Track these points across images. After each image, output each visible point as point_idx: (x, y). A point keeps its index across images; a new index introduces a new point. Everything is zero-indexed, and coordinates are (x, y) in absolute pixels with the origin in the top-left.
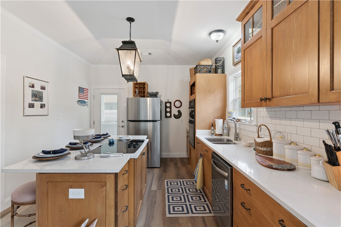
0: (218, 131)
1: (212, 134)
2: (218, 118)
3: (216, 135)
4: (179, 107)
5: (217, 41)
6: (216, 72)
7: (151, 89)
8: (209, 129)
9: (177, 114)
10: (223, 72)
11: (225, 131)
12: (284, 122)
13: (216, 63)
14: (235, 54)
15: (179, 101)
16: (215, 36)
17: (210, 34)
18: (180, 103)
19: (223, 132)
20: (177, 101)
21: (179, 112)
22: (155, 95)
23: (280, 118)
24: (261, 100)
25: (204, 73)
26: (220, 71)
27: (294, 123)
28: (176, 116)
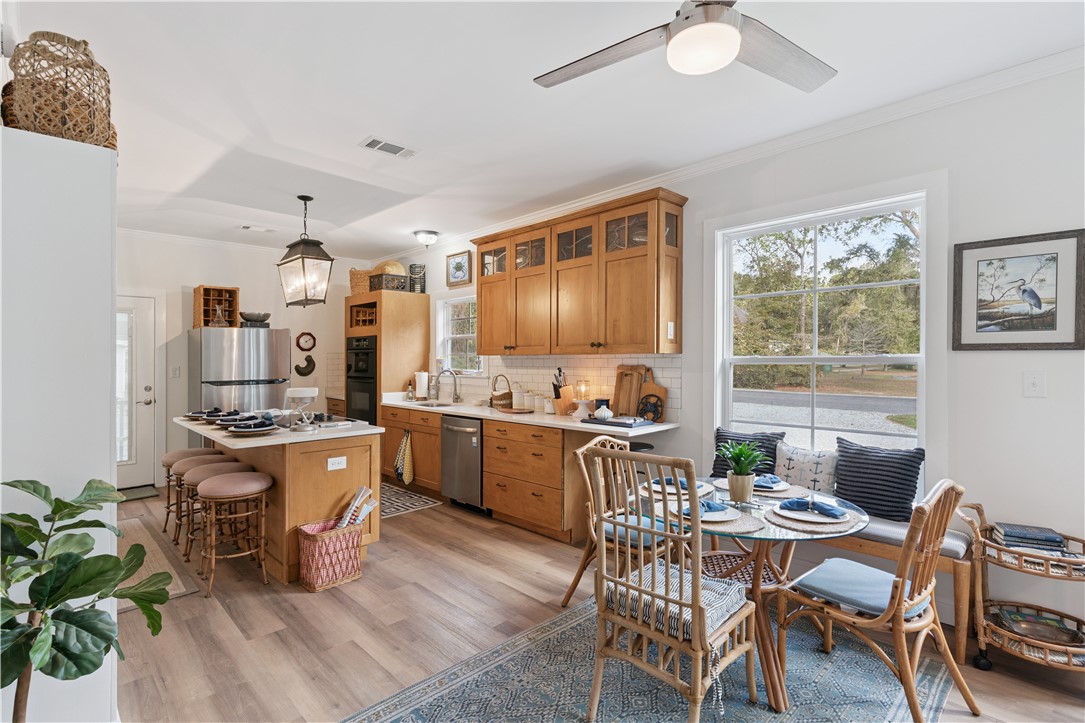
0: (421, 391)
1: (411, 398)
2: (420, 371)
3: (418, 399)
4: (309, 350)
5: (427, 246)
6: (412, 289)
7: (245, 306)
8: (404, 389)
9: (303, 364)
10: (423, 291)
11: (433, 392)
12: (520, 371)
13: (412, 272)
14: (452, 270)
15: (309, 334)
16: (423, 239)
17: (416, 233)
18: (312, 340)
19: (429, 393)
20: (303, 334)
21: (309, 360)
22: (257, 321)
23: (517, 367)
24: (506, 348)
25: (393, 288)
26: (418, 287)
27: (530, 371)
28: (302, 371)
